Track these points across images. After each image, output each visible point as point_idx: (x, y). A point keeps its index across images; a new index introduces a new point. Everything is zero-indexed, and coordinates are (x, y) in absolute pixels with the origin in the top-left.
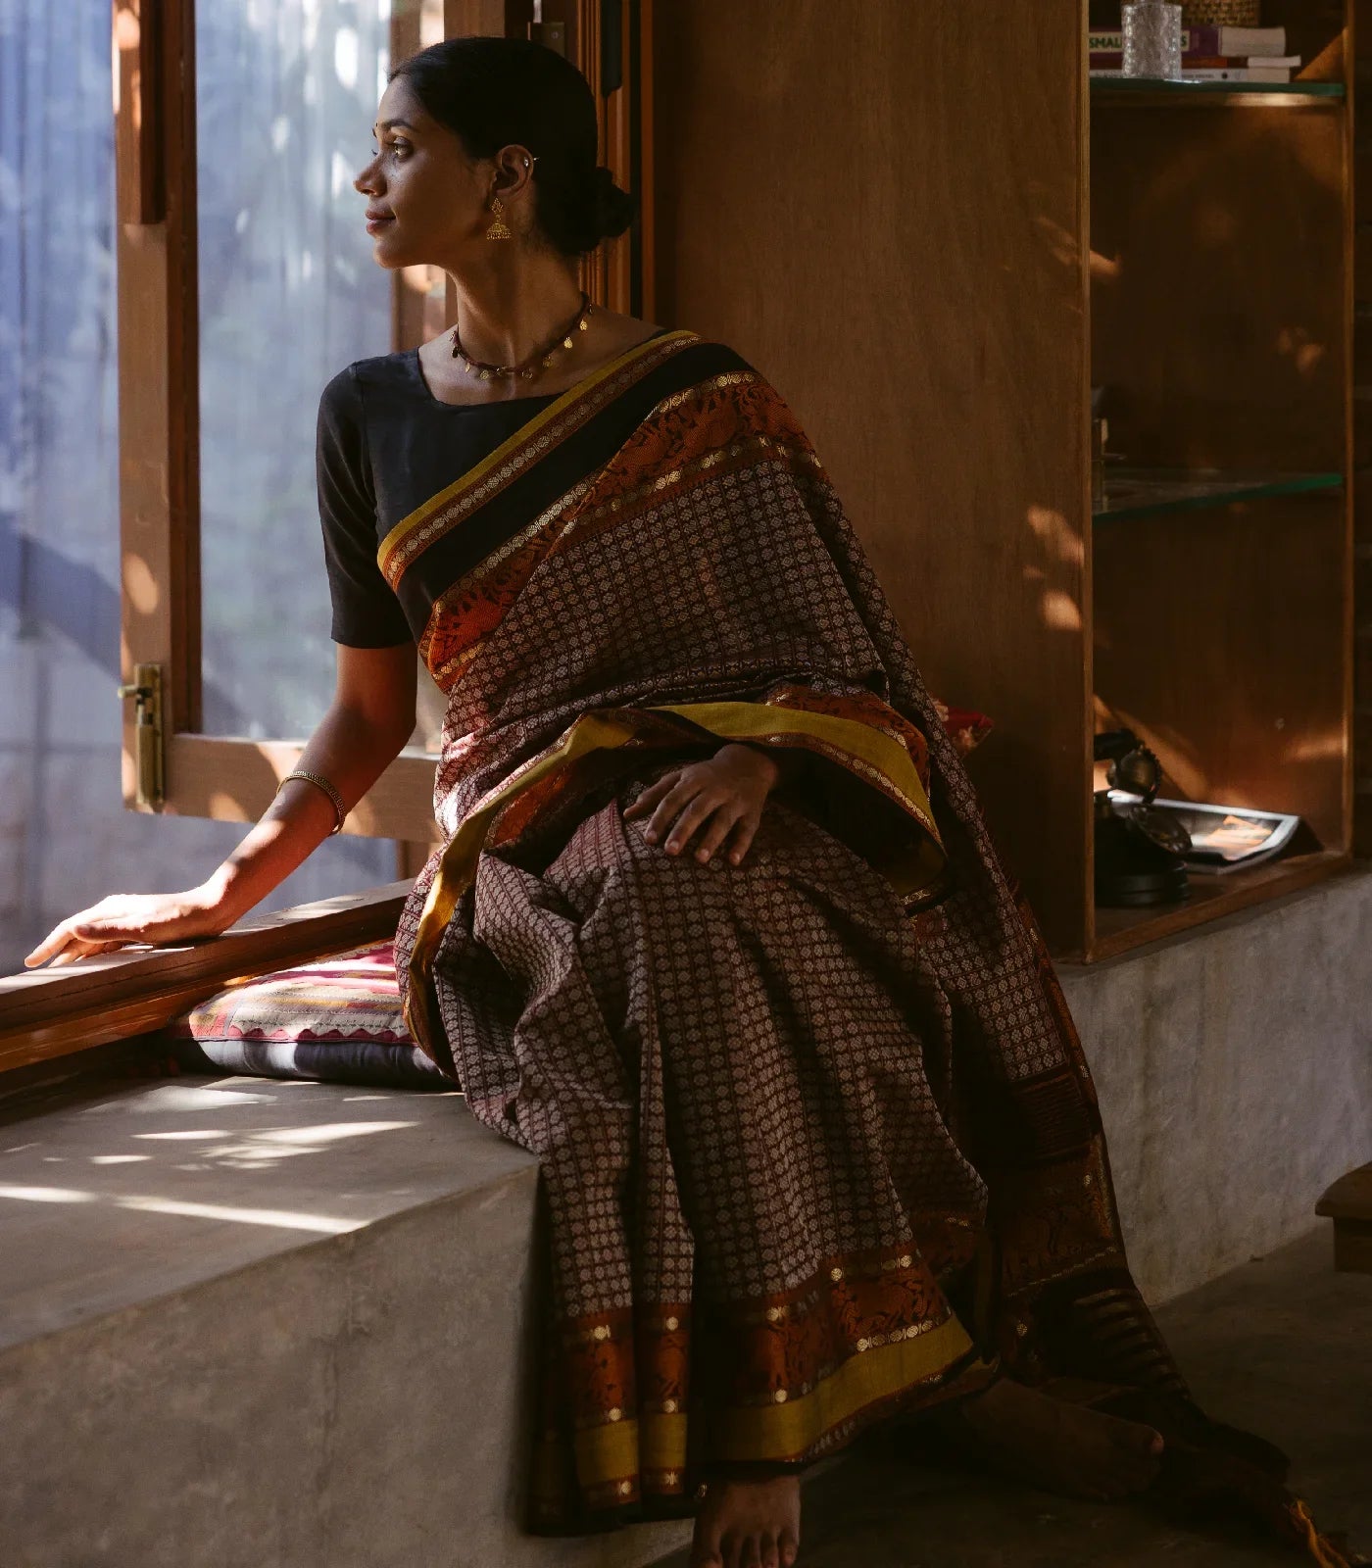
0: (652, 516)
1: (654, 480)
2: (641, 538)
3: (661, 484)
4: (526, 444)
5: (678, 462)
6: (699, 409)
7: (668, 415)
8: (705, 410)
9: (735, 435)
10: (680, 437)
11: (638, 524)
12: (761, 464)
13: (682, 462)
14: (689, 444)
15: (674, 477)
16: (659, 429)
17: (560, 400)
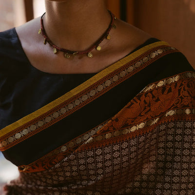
0: (125, 145)
1: (131, 126)
2: (116, 154)
3: (133, 129)
4: (75, 98)
5: (145, 118)
6: (163, 92)
7: (147, 93)
8: (166, 92)
9: (173, 105)
10: (149, 106)
11: (116, 148)
12: (180, 122)
13: (147, 119)
14: (152, 109)
15: (141, 125)
16: (140, 100)
17: (96, 76)
